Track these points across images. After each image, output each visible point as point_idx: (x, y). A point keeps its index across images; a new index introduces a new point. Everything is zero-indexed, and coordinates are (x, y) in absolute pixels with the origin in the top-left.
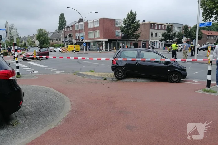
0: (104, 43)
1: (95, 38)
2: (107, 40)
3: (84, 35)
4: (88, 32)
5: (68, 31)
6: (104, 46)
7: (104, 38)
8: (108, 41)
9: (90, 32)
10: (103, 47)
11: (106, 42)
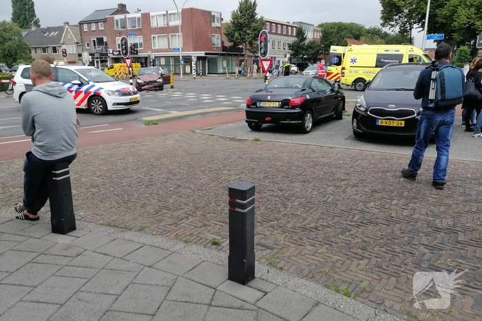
0: (194, 60)
1: (169, 50)
2: (202, 54)
3: (142, 41)
4: (152, 36)
5: (94, 31)
6: (193, 66)
7: (195, 50)
8: (204, 55)
9: (156, 36)
10: (191, 67)
11: (199, 58)
